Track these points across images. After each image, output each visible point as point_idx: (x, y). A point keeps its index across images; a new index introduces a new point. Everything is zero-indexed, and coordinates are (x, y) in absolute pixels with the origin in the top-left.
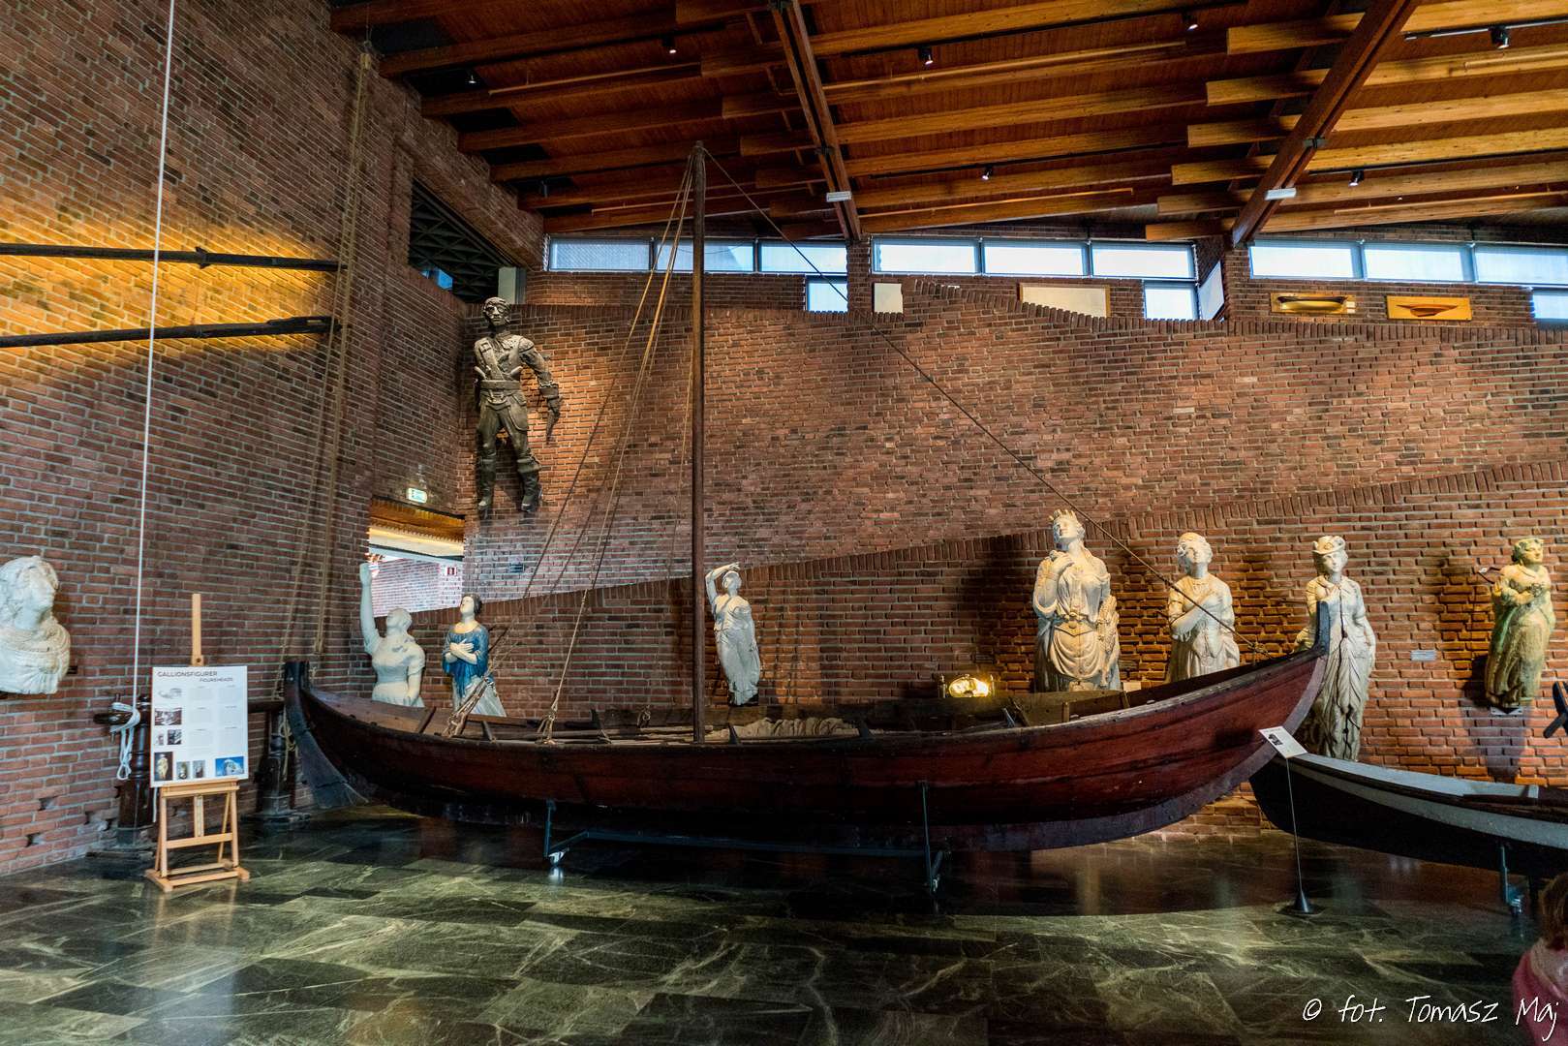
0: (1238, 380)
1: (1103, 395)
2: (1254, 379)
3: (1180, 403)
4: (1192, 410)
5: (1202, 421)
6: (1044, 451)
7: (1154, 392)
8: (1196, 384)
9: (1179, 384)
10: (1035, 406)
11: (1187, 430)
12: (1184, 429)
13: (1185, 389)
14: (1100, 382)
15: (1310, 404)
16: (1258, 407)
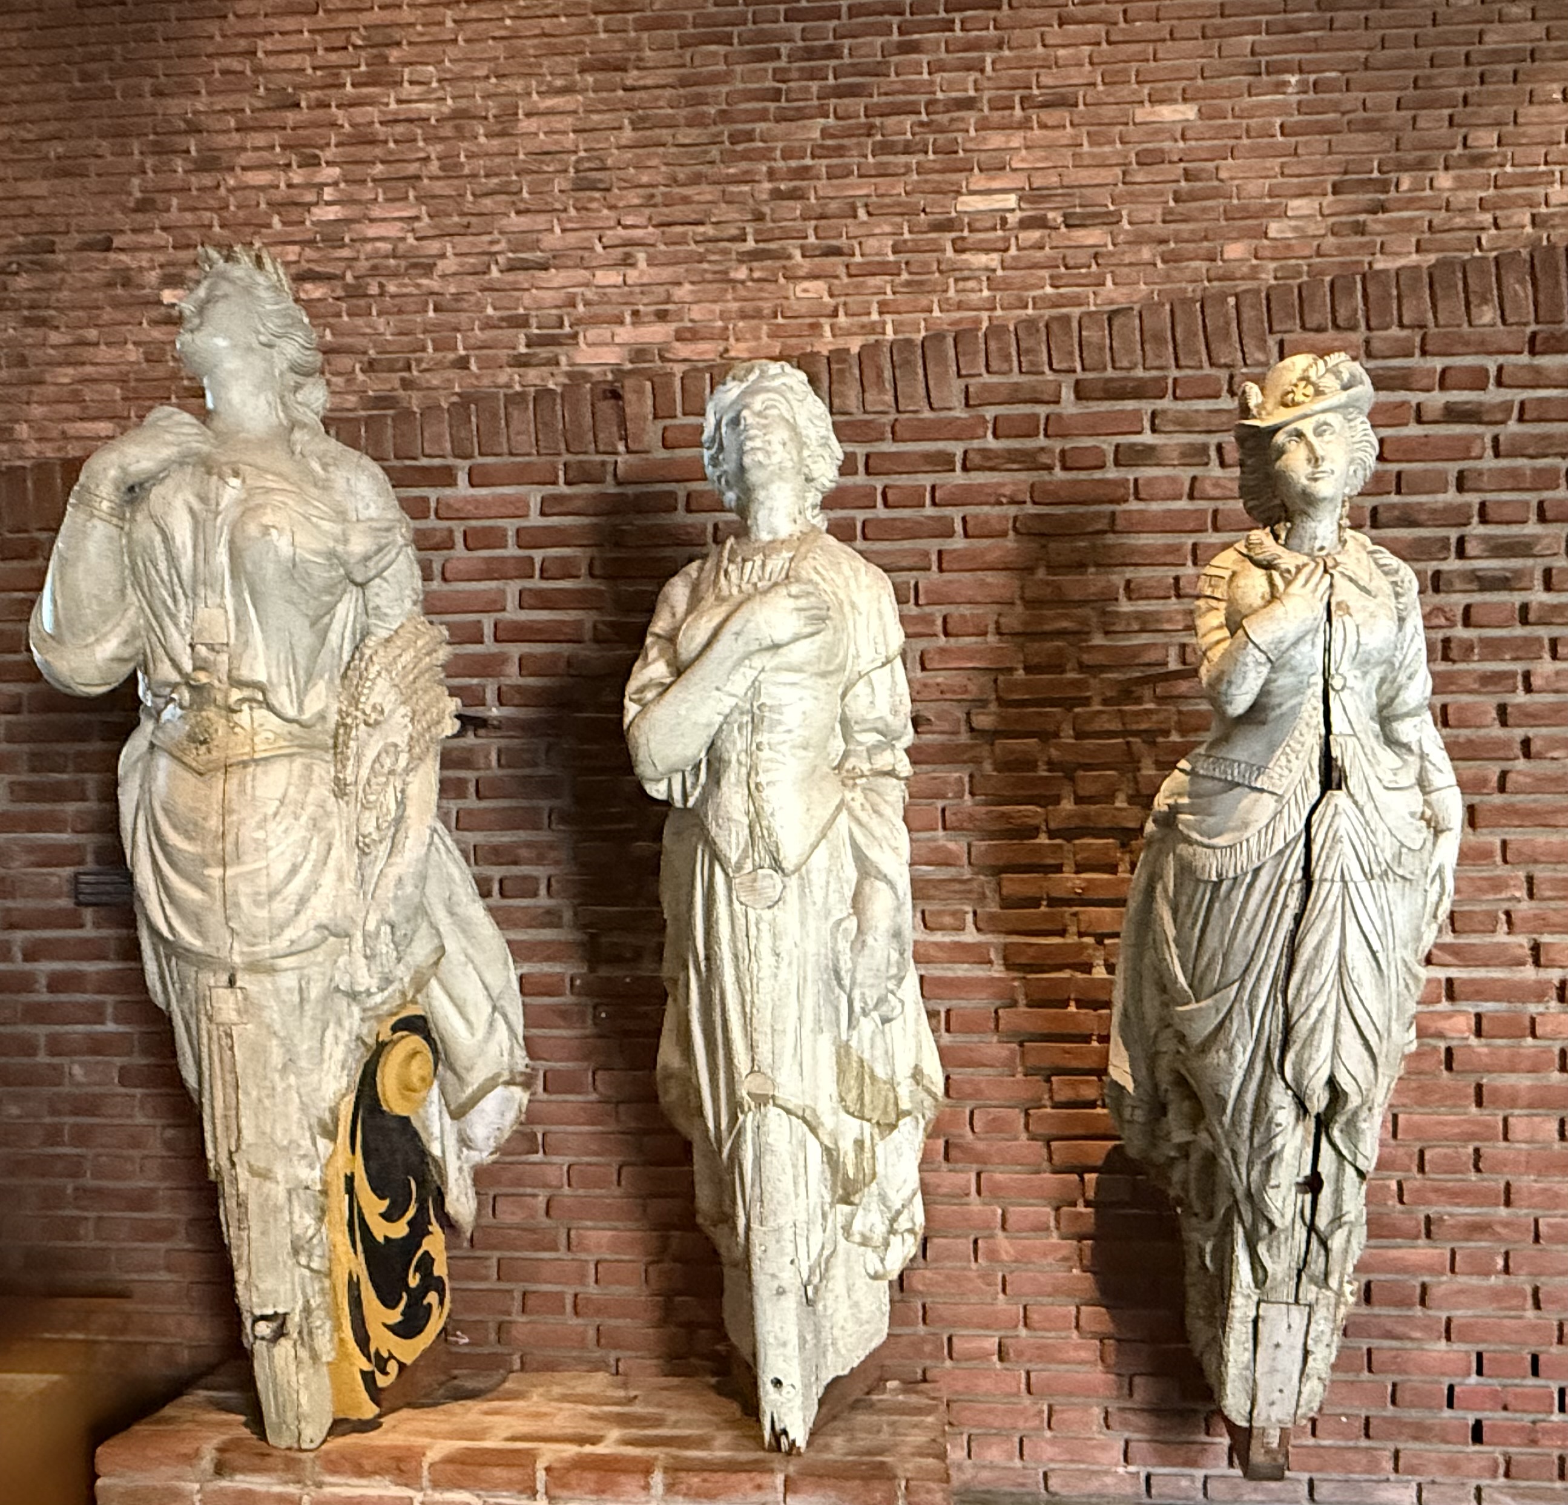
0: (1141, 114)
1: (765, 155)
2: (1189, 112)
3: (978, 181)
4: (1011, 201)
5: (1035, 235)
6: (595, 321)
7: (907, 150)
8: (1024, 125)
9: (983, 126)
10: (581, 185)
11: (993, 260)
12: (981, 260)
13: (996, 140)
14: (763, 116)
15: (1336, 190)
16: (1193, 197)
